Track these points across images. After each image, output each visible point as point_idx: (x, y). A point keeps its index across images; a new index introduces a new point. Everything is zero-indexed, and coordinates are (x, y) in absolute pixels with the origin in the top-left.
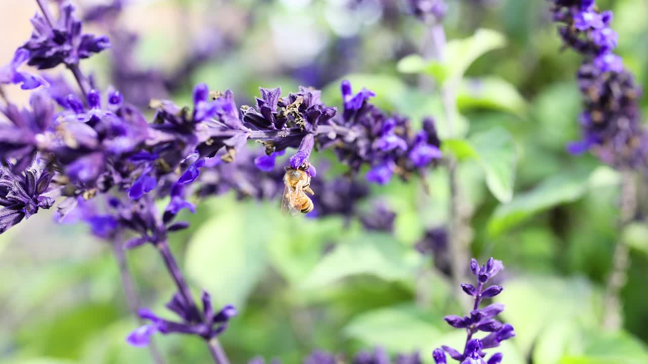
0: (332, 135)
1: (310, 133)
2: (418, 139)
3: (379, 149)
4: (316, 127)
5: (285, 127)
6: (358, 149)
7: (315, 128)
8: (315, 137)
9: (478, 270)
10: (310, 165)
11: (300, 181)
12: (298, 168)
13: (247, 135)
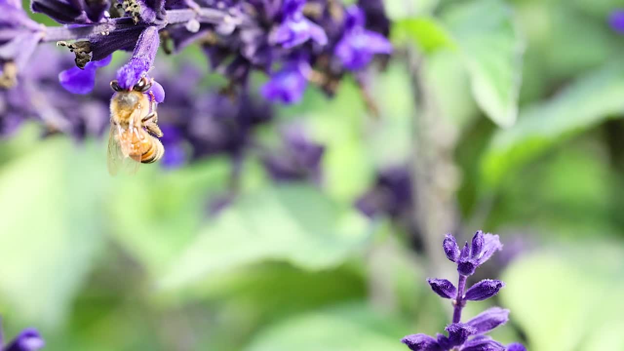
0: (193, 26)
1: (153, 24)
2: (350, 23)
3: (279, 45)
4: (163, 13)
5: (106, 18)
6: (243, 45)
7: (161, 15)
8: (160, 31)
9: (458, 253)
10: (153, 82)
11: (136, 110)
12: (131, 89)
13: (38, 36)
